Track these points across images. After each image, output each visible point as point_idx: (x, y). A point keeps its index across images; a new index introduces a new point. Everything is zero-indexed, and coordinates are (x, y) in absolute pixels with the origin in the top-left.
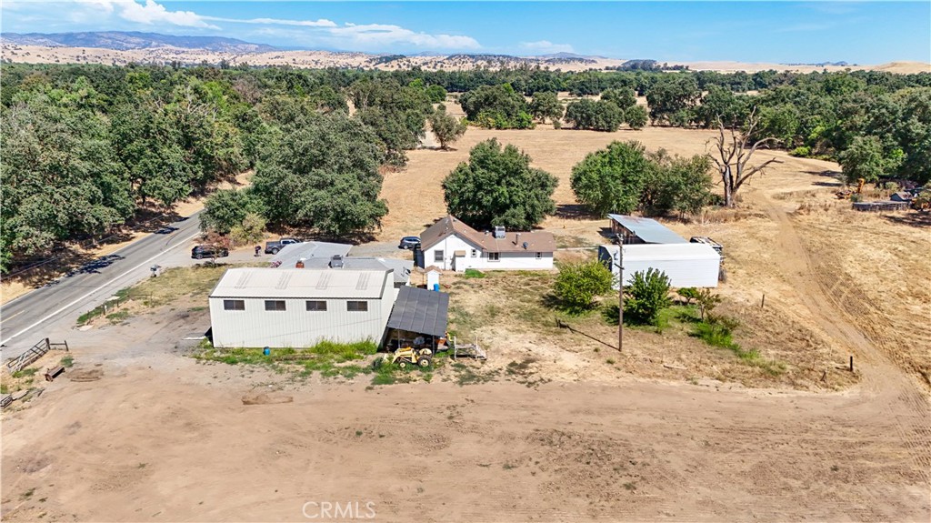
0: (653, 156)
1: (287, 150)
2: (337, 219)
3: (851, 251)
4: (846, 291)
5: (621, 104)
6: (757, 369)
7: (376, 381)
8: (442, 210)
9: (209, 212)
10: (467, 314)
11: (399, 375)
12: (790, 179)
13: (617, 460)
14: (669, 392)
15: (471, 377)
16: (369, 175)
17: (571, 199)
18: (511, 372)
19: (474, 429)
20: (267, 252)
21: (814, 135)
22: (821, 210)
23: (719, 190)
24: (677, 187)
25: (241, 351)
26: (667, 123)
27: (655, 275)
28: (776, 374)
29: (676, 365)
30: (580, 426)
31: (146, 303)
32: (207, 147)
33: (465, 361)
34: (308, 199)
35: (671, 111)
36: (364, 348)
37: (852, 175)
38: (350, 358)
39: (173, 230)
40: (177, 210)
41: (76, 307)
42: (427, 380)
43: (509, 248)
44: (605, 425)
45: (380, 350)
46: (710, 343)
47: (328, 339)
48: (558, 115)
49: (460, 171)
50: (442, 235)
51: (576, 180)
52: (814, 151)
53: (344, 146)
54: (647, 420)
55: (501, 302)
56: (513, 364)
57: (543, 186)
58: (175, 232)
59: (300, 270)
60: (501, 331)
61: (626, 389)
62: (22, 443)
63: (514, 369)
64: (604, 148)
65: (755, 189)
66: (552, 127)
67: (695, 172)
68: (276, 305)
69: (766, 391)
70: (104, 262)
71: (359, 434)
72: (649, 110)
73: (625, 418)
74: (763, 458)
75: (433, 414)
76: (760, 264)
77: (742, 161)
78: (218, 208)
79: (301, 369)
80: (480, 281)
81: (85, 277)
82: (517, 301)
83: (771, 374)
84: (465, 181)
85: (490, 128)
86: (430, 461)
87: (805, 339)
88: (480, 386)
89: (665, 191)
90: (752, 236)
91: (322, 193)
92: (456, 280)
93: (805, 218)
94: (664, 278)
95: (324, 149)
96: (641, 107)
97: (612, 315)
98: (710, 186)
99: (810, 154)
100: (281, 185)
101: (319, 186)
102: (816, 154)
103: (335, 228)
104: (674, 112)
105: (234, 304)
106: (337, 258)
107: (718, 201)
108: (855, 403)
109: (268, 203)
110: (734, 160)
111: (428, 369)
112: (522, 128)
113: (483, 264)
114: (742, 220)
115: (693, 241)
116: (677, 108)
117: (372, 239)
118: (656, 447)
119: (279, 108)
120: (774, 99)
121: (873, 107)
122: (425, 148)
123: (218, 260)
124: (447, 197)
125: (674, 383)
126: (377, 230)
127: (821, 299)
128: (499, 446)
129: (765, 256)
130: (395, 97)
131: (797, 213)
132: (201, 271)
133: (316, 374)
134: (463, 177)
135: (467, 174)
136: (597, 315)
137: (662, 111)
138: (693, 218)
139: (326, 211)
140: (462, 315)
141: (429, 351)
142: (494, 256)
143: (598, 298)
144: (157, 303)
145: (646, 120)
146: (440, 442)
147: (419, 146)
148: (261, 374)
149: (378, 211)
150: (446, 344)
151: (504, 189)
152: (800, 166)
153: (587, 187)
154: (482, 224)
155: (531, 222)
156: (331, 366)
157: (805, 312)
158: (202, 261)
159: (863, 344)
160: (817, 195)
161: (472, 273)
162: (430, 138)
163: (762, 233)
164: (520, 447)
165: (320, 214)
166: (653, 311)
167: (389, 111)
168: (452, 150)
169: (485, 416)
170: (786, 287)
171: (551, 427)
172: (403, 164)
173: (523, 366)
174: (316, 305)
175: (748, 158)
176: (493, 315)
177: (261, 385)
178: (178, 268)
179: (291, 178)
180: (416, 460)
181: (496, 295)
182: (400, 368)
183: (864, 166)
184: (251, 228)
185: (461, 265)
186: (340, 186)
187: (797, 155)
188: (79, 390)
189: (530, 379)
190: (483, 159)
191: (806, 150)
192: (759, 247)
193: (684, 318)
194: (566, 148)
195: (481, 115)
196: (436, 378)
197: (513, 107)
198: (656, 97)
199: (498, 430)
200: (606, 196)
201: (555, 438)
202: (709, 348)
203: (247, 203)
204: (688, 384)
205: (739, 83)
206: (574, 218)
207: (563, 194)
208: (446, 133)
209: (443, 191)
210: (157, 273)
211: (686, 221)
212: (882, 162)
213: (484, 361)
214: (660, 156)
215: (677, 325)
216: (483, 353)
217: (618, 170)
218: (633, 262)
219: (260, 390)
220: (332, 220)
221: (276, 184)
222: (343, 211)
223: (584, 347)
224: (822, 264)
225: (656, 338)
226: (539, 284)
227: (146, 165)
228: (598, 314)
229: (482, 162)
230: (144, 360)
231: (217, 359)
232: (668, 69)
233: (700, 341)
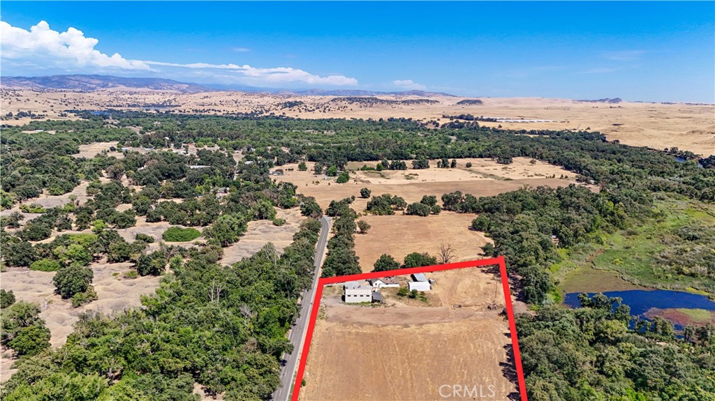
5: (431, 203)
6: (428, 305)
10: (383, 296)
11: (375, 306)
16: (355, 262)
25: (351, 303)
29: (417, 304)
33: (385, 304)
36: (369, 302)
42: (380, 307)
43: (390, 282)
45: (372, 303)
47: (363, 301)
55: (389, 294)
60: (390, 299)
63: (392, 305)
66: (402, 213)
80: (385, 289)
82: (392, 294)
84: (379, 263)
87: (439, 300)
88: (388, 307)
92: (380, 290)
94: (416, 290)
96: (438, 206)
104: (453, 205)
112: (390, 214)
113: (385, 286)
136: (406, 297)
141: (379, 303)
143: (406, 294)
145: (441, 209)
150: (381, 302)
153: (408, 262)
156: (365, 305)
157: (443, 296)
161: (383, 288)
166: (415, 296)
168: (365, 233)
170: (443, 290)
173: (394, 305)
174: (362, 296)
181: (388, 292)
185: (381, 286)
187: (486, 236)
191: (488, 234)
193: (419, 297)
195: (373, 209)
197: (386, 205)
202: (423, 302)
204: (418, 307)
205: (508, 158)
213: (388, 304)
223: (403, 302)
225: (414, 300)
226: (396, 290)
233: (421, 301)
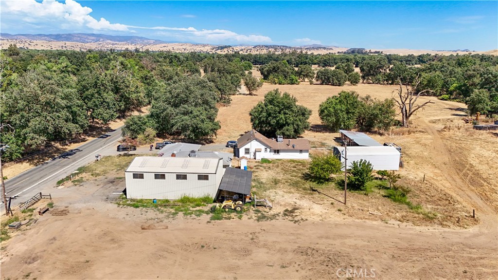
0: (363, 99)
1: (168, 95)
2: (193, 131)
3: (473, 151)
4: (471, 174)
5: (346, 72)
6: (421, 216)
7: (213, 218)
8: (249, 127)
9: (127, 127)
10: (262, 183)
11: (225, 215)
12: (439, 112)
13: (343, 264)
14: (371, 227)
15: (264, 217)
16: (211, 108)
17: (319, 122)
18: (285, 215)
19: (265, 246)
20: (156, 148)
21: (452, 88)
22: (456, 129)
23: (399, 118)
24: (376, 116)
25: (141, 201)
26: (371, 82)
27: (364, 163)
28: (432, 218)
29: (376, 212)
30: (323, 245)
31: (92, 175)
32: (127, 93)
33: (260, 208)
34: (179, 120)
35: (373, 75)
36: (206, 200)
37: (473, 110)
38: (198, 205)
39: (107, 136)
40: (110, 126)
41: (56, 176)
42: (240, 218)
43: (285, 147)
44: (337, 245)
45: (215, 202)
46: (395, 200)
47: (187, 195)
48: (312, 77)
49: (259, 106)
50: (249, 140)
51: (321, 112)
52: (452, 97)
53: (198, 93)
54: (360, 243)
55: (280, 177)
56: (286, 210)
57: (303, 114)
58: (109, 137)
59: (173, 158)
60: (280, 193)
61: (348, 225)
62: (26, 248)
63: (287, 213)
64: (337, 94)
65: (419, 118)
66: (309, 83)
67: (386, 108)
68: (160, 176)
69: (426, 228)
70: (71, 153)
71: (203, 247)
72: (361, 75)
73: (348, 241)
74: (425, 265)
75: (243, 237)
76: (422, 158)
77: (412, 102)
78: (131, 125)
79: (173, 211)
80: (269, 165)
81: (61, 160)
82: (289, 176)
83: (429, 219)
84: (261, 112)
85: (275, 84)
86: (240, 263)
87: (448, 199)
88: (268, 222)
89: (370, 118)
90: (418, 143)
91: (186, 117)
92: (256, 164)
93: (447, 133)
94: (369, 164)
95: (188, 94)
96: (357, 73)
97: (341, 184)
98: (394, 116)
99: (450, 99)
100: (165, 113)
101: (185, 114)
102: (453, 99)
103: (192, 136)
104: (374, 76)
105: (138, 176)
106: (193, 152)
107: (398, 124)
108: (475, 236)
109: (158, 122)
110: (408, 101)
111: (241, 212)
112: (293, 84)
113: (271, 156)
114: (412, 134)
115: (385, 145)
116: (377, 74)
117: (212, 142)
118: (365, 258)
119: (165, 73)
120: (429, 69)
121: (484, 74)
122: (240, 94)
123: (131, 152)
124: (252, 120)
125: (374, 223)
126: (214, 137)
127: (457, 178)
128: (278, 255)
129: (425, 154)
130: (226, 67)
131: (443, 130)
132: (121, 158)
133: (181, 214)
134: (260, 109)
135: (263, 108)
137: (368, 75)
138: (386, 133)
139: (188, 127)
140: (259, 183)
141: (241, 203)
142: (277, 152)
143: (333, 175)
144: (98, 175)
145: (360, 80)
146: (246, 252)
147: (238, 93)
148: (151, 213)
149: (215, 127)
150: (250, 199)
151: (282, 116)
152: (444, 105)
153: (328, 115)
154: (270, 134)
155: (297, 133)
156: (188, 209)
157: (448, 185)
158: (122, 153)
159: (480, 203)
160: (454, 121)
161: (264, 161)
162: (243, 89)
163: (423, 141)
164: (290, 256)
165: (184, 128)
166: (363, 183)
167: (222, 75)
168: (255, 95)
169: (271, 238)
170: (437, 171)
171: (308, 245)
172: (229, 103)
173: (292, 212)
174: (181, 177)
175: (415, 101)
176: (276, 184)
177: (151, 219)
178: (110, 156)
179: (170, 110)
180: (233, 261)
181: (278, 173)
182: (226, 212)
183: (480, 106)
184: (149, 135)
185: (259, 156)
186: (195, 114)
187: (443, 99)
188: (56, 220)
189: (296, 219)
190: (271, 100)
191: (447, 96)
192: (422, 149)
193: (381, 187)
194: (316, 94)
195: (271, 77)
196: (245, 217)
197: (288, 73)
198: (365, 68)
199: (278, 246)
200: (338, 120)
201: (309, 252)
202: (394, 204)
203: (146, 122)
204: (383, 223)
205: (410, 61)
206: (320, 131)
207: (314, 119)
208: (252, 86)
209: (250, 117)
210: (99, 159)
211: (381, 134)
212: (489, 103)
213: (271, 208)
214: (367, 99)
215: (377, 191)
216: (270, 204)
217: (344, 107)
218: (352, 156)
219: (151, 222)
220: (191, 131)
221: (162, 112)
222: (197, 127)
223: (325, 202)
224: (457, 158)
225: (365, 198)
226: (301, 167)
227: (95, 102)
228: (333, 184)
229: (271, 102)
230: (90, 205)
231: (129, 205)
232: (371, 53)
233: (389, 200)
